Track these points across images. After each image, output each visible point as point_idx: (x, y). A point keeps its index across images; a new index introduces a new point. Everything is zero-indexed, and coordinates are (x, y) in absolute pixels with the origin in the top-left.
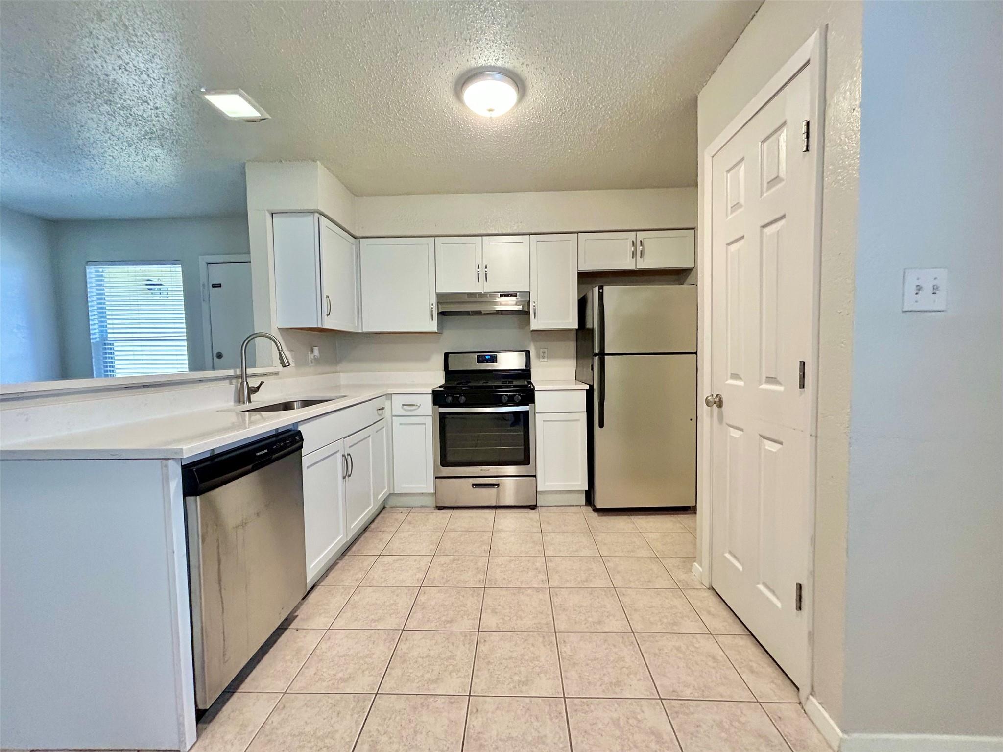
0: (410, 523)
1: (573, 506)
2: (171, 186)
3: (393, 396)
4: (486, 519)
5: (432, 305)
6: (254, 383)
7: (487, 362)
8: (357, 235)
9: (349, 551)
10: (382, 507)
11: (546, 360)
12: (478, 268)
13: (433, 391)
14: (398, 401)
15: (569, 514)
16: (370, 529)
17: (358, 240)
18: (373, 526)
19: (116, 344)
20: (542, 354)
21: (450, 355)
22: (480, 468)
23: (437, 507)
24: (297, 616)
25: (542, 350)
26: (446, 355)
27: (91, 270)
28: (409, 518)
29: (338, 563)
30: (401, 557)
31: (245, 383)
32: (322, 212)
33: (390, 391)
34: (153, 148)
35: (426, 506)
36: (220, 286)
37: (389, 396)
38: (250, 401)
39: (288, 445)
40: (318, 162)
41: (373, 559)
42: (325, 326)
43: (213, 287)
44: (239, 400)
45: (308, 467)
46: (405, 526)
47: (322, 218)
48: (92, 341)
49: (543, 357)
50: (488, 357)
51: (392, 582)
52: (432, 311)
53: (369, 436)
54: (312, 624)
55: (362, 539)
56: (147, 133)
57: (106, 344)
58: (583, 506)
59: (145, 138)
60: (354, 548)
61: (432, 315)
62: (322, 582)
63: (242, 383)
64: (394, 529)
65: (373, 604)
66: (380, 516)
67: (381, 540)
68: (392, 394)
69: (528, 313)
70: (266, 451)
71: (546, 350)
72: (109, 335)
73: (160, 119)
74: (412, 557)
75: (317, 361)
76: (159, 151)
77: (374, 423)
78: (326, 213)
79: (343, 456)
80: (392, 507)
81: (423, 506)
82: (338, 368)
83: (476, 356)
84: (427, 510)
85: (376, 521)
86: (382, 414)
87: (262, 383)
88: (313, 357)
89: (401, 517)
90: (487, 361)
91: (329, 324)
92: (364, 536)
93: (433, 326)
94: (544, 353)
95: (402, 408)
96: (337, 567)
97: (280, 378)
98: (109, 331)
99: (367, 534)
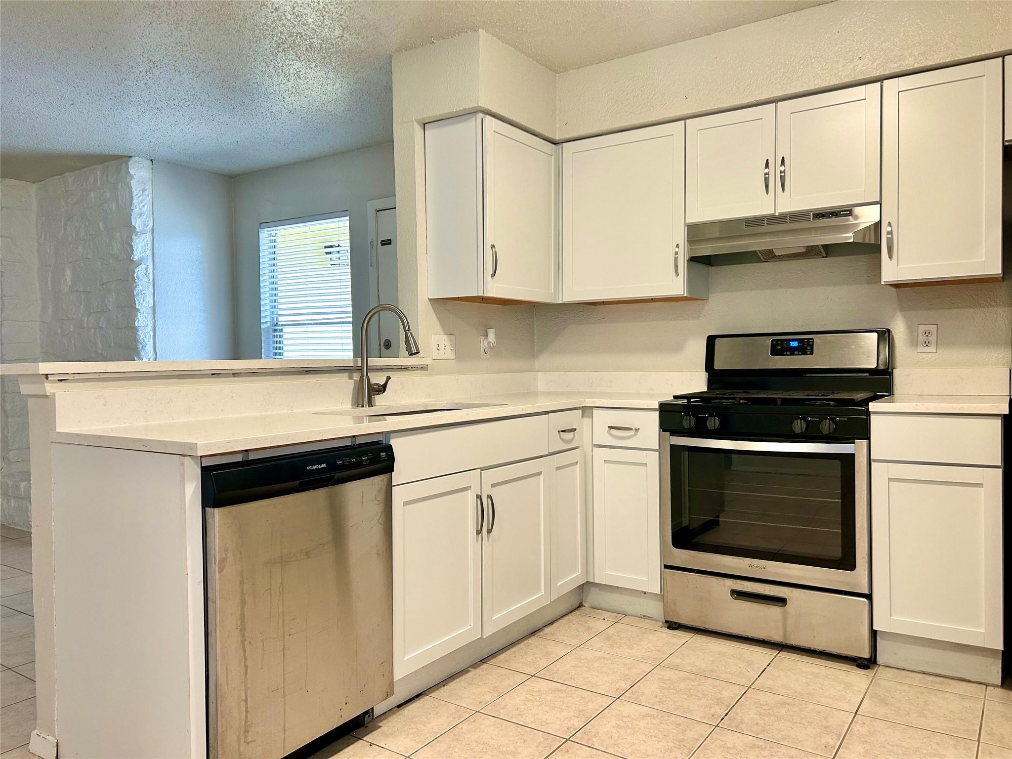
0: (608, 639)
1: (970, 681)
2: (325, 108)
3: (595, 411)
4: (750, 663)
5: (678, 246)
6: (378, 379)
7: (792, 354)
8: (557, 138)
9: (493, 658)
10: (578, 605)
11: (932, 349)
12: (767, 166)
13: (662, 406)
14: (602, 419)
15: (948, 695)
16: (541, 634)
17: (560, 146)
18: (547, 630)
19: (285, 330)
20: (922, 338)
21: (717, 340)
22: (748, 561)
23: (666, 622)
24: (380, 727)
25: (922, 328)
26: (711, 341)
27: (265, 235)
28: (611, 631)
29: (469, 671)
30: (564, 687)
31: (365, 378)
32: (487, 109)
33: (589, 402)
34: (291, 62)
35: (649, 618)
36: (390, 243)
37: (587, 410)
38: (371, 404)
39: (364, 463)
40: (480, 30)
41: (521, 678)
42: (490, 294)
43: (382, 245)
44: (358, 402)
45: (406, 504)
46: (597, 643)
47: (488, 119)
48: (262, 326)
49: (927, 344)
50: (794, 344)
51: (528, 720)
52: (676, 259)
53: (540, 473)
54: (390, 744)
55: (521, 645)
56: (278, 46)
57: (276, 329)
58: (994, 686)
59: (279, 52)
60: (502, 657)
61: (676, 266)
62: (433, 691)
63: (361, 378)
64: (575, 642)
65: (484, 744)
66: (567, 618)
67: (548, 654)
68: (592, 408)
69: (877, 248)
70: (324, 465)
71: (933, 328)
72: (280, 319)
73: (285, 22)
74: (580, 692)
75: (494, 352)
76: (298, 64)
77: (550, 454)
78: (494, 110)
79: (479, 497)
80: (593, 608)
81: (644, 617)
82: (537, 364)
83: (769, 341)
84: (647, 624)
85: (556, 624)
86: (573, 439)
87: (389, 378)
88: (486, 345)
89: (600, 625)
90: (792, 351)
91: (495, 290)
92: (525, 642)
93: (677, 286)
94: (927, 333)
95: (609, 433)
96: (463, 677)
97: (431, 375)
98: (280, 312)
99: (532, 640)
